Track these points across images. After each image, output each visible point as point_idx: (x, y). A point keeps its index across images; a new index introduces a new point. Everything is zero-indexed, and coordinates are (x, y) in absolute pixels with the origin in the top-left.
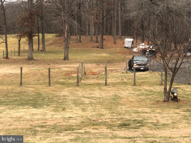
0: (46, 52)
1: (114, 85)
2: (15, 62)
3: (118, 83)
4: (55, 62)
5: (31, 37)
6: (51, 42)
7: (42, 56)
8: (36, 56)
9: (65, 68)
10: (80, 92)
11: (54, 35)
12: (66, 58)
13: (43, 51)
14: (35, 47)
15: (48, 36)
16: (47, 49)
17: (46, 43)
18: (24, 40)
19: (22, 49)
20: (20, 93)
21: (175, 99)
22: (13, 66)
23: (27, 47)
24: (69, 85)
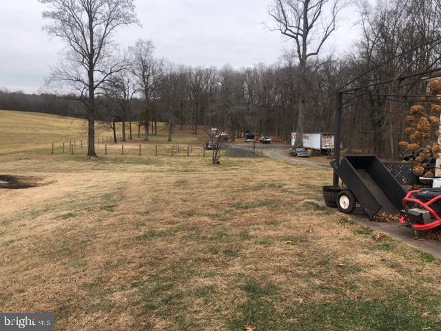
0: (158, 136)
1: (193, 156)
2: (136, 142)
3: (196, 156)
4: (163, 142)
5: (147, 125)
6: (161, 128)
7: (154, 138)
8: (150, 138)
9: (168, 146)
10: (173, 159)
11: (164, 123)
12: (170, 140)
13: (155, 135)
14: (150, 132)
15: (160, 124)
16: (158, 133)
17: (158, 130)
18: (142, 127)
19: (141, 132)
20: (139, 159)
21: (218, 163)
22: (136, 144)
23: (144, 132)
24: (168, 156)
